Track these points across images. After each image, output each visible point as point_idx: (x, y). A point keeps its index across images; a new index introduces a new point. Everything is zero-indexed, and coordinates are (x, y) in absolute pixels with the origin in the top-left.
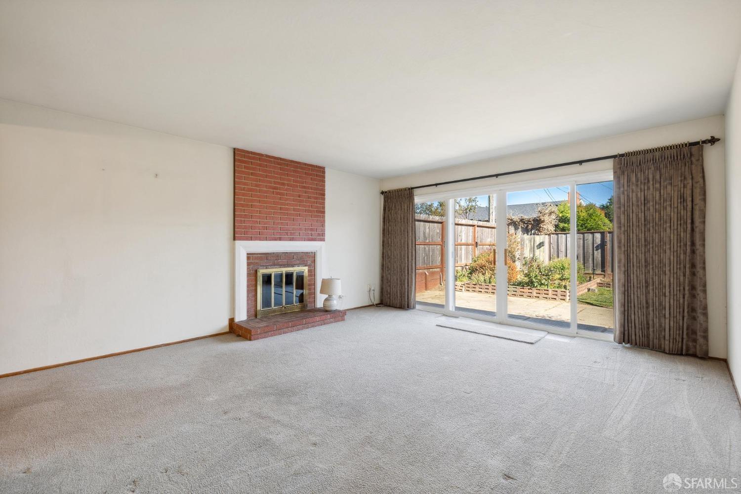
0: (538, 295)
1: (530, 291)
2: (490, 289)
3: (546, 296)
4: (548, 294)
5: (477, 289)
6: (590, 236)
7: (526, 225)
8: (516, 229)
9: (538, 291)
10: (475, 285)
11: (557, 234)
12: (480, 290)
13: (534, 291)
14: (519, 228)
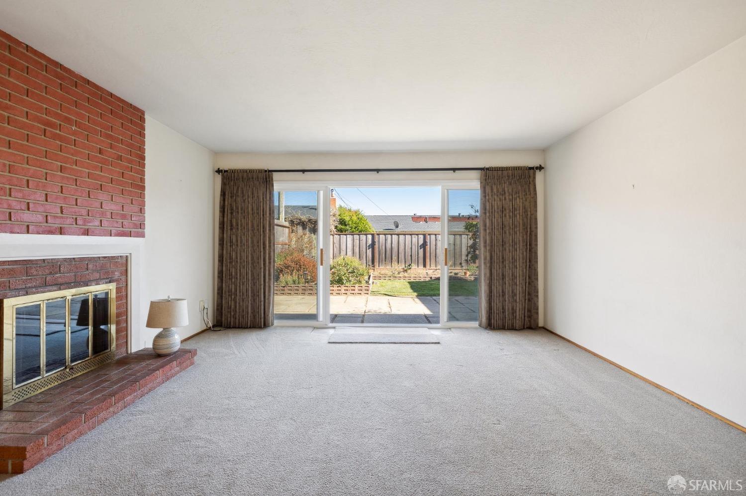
0: (346, 292)
1: (339, 288)
2: (300, 290)
3: (353, 292)
4: (354, 290)
5: (286, 291)
6: (364, 236)
7: (313, 226)
8: (304, 228)
9: (346, 288)
10: (284, 287)
11: (339, 235)
12: (289, 292)
13: (343, 288)
14: (306, 228)
